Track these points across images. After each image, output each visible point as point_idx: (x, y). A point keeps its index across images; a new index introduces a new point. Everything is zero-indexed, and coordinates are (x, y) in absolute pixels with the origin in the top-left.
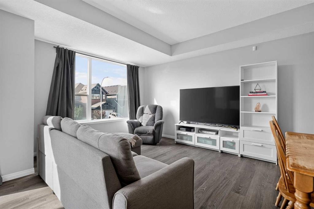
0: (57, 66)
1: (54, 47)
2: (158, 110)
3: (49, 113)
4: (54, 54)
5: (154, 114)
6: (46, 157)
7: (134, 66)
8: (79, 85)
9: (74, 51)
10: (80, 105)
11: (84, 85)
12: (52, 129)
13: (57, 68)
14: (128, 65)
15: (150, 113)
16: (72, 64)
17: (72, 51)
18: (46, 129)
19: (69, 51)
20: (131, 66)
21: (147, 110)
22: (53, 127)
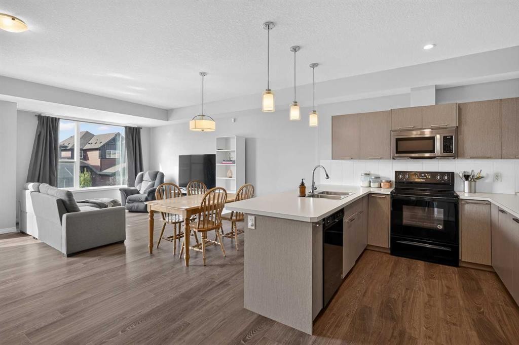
0: (38, 134)
1: (36, 116)
2: (158, 176)
3: (30, 179)
4: (35, 123)
5: (154, 181)
6: (27, 214)
7: (134, 128)
8: (85, 135)
9: (57, 117)
10: (85, 169)
11: (94, 135)
12: (32, 192)
13: (39, 137)
14: (126, 127)
15: (150, 180)
16: (55, 131)
17: (56, 118)
18: (28, 193)
19: (52, 118)
20: (130, 128)
21: (147, 177)
22: (33, 190)
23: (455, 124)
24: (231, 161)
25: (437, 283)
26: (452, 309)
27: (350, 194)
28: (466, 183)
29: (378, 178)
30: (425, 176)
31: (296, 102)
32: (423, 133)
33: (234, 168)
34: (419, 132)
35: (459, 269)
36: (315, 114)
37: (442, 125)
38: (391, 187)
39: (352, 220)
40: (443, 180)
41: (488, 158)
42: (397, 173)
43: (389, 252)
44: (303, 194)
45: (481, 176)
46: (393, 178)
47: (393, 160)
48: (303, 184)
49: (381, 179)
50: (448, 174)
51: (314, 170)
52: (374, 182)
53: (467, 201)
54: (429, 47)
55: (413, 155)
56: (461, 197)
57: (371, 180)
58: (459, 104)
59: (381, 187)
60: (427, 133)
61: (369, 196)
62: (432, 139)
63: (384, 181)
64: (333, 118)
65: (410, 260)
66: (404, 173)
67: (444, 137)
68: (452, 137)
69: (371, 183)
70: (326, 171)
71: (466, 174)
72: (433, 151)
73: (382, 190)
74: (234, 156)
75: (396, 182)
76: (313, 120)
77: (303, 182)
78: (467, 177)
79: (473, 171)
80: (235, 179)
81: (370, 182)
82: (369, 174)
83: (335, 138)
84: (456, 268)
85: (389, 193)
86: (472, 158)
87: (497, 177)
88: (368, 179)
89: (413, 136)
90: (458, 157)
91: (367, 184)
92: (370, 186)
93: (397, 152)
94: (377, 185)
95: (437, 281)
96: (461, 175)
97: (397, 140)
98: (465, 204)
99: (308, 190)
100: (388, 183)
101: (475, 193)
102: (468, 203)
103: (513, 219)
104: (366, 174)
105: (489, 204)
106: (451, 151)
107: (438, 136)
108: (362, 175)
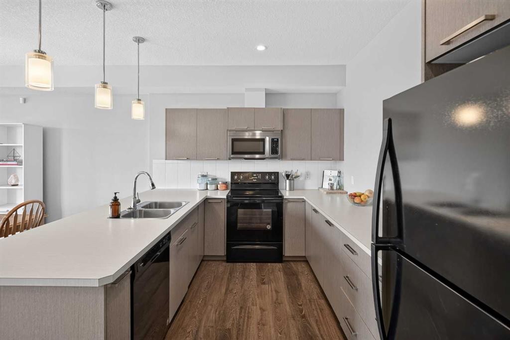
23: (280, 128)
24: (16, 160)
25: (267, 288)
26: (281, 321)
27: (184, 204)
28: (288, 181)
29: (215, 179)
30: (257, 176)
31: (106, 83)
32: (254, 134)
33: (21, 171)
34: (251, 133)
35: (283, 264)
36: (140, 103)
37: (270, 128)
38: (227, 188)
39: (182, 241)
40: (270, 179)
41: (303, 159)
42: (233, 174)
43: (225, 259)
44: (116, 215)
45: (298, 175)
46: (228, 179)
47: (230, 161)
48: (116, 200)
49: (218, 180)
50: (275, 173)
51: (136, 179)
52: (211, 184)
53: (289, 200)
54: (261, 48)
55: (246, 156)
56: (285, 197)
57: (208, 182)
58: (284, 109)
59: (217, 189)
60: (258, 135)
61: (206, 202)
62: (263, 140)
63: (220, 183)
64: (167, 111)
65: (244, 264)
66: (239, 173)
67: (272, 139)
68: (278, 139)
69: (208, 186)
70: (151, 179)
71: (287, 173)
72: (263, 153)
73: (219, 192)
74: (21, 154)
75: (231, 183)
76: (138, 111)
77: (116, 198)
78: (288, 176)
79: (292, 171)
80: (23, 187)
81: (207, 184)
82: (206, 176)
83: (170, 134)
84: (280, 264)
85: (225, 197)
86: (292, 159)
87: (308, 175)
88: (205, 180)
89: (246, 137)
90: (282, 158)
91: (203, 187)
92: (207, 189)
93: (233, 153)
94: (214, 187)
95: (267, 285)
96: (284, 174)
97: (233, 140)
98: (287, 203)
99: (124, 208)
100: (224, 185)
101: (293, 190)
102: (289, 202)
103: (326, 221)
104: (203, 176)
105: (304, 201)
106: (277, 153)
107: (267, 139)
108: (199, 177)
